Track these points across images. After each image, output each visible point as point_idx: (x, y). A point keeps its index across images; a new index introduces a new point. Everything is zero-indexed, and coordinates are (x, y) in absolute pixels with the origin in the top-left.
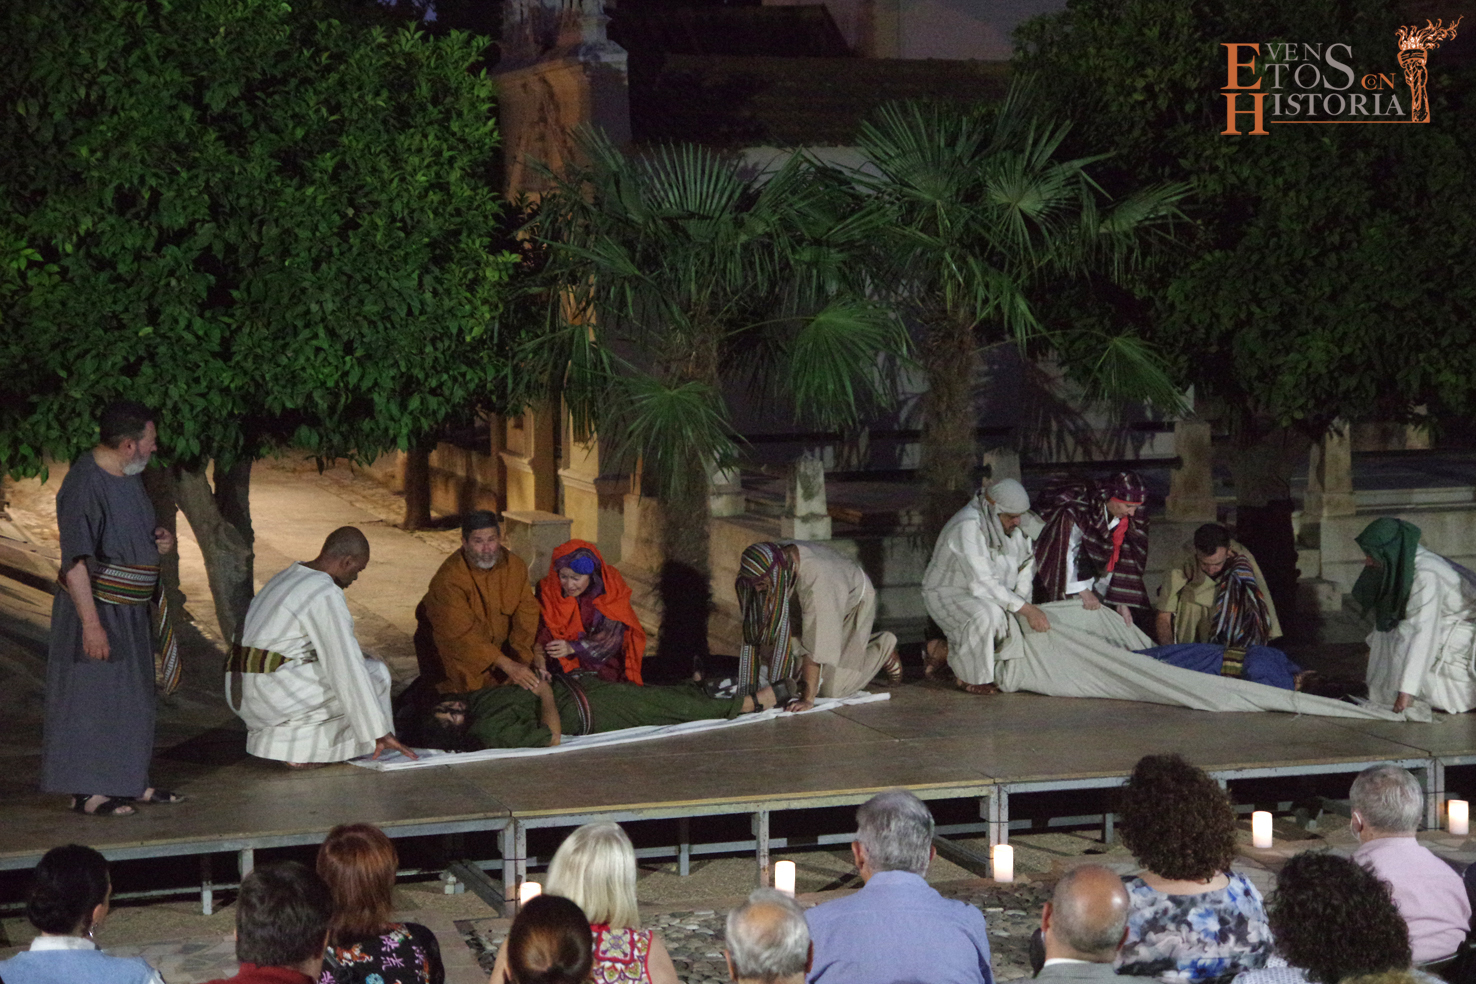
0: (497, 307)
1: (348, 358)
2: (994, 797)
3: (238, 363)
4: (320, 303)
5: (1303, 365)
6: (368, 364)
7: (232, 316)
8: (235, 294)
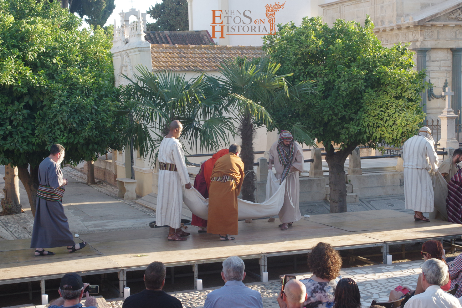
0: (114, 118)
1: (70, 134)
2: (263, 258)
3: (37, 136)
4: (62, 118)
5: (347, 132)
6: (76, 136)
7: (35, 122)
8: (35, 115)
